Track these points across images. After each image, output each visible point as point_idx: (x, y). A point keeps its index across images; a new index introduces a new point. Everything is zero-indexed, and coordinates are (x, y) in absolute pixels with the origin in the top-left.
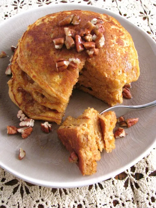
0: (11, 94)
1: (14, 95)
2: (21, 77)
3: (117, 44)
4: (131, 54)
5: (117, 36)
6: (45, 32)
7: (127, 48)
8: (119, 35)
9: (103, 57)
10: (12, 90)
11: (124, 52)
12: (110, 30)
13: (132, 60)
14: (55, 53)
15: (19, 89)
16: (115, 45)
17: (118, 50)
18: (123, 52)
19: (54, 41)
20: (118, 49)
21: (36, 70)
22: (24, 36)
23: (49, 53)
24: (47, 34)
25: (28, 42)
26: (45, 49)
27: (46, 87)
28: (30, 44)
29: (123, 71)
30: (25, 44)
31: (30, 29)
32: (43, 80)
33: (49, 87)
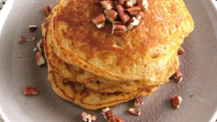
0: (57, 91)
1: (62, 91)
2: (67, 71)
4: (177, 4)
6: (78, 13)
9: (152, 19)
10: (57, 86)
13: (180, 10)
14: (99, 34)
15: (65, 81)
17: (164, 6)
18: (169, 6)
19: (95, 21)
20: (162, 5)
21: (85, 58)
22: (54, 25)
23: (93, 36)
24: (80, 14)
25: (63, 31)
26: (87, 32)
27: (103, 73)
28: (66, 31)
29: (177, 27)
30: (61, 33)
31: (58, 14)
32: (97, 67)
33: (107, 73)
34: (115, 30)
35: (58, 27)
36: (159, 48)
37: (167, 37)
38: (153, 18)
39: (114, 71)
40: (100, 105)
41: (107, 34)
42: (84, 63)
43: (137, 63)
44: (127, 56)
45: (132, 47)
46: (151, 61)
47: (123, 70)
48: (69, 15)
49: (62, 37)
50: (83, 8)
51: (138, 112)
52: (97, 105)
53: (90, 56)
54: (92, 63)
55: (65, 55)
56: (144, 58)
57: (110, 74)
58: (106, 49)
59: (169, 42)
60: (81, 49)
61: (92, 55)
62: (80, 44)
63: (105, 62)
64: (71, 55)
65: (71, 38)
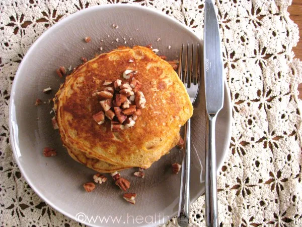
3: (158, 90)
4: (178, 92)
5: (156, 78)
7: (171, 88)
8: (157, 76)
10: (71, 152)
11: (169, 95)
12: (147, 75)
14: (100, 128)
16: (157, 93)
17: (162, 97)
21: (89, 146)
22: (61, 114)
23: (95, 129)
24: (83, 107)
25: (69, 121)
26: (89, 125)
27: (105, 159)
28: (71, 122)
29: (174, 117)
30: (67, 123)
31: (63, 104)
32: (100, 154)
33: (108, 160)
34: (113, 129)
35: (64, 117)
36: (155, 141)
37: (163, 130)
38: (150, 113)
39: (115, 158)
40: (109, 170)
41: (107, 129)
42: (89, 150)
43: (134, 153)
44: (125, 148)
45: (129, 141)
46: (147, 152)
47: (123, 159)
48: (74, 107)
49: (68, 127)
50: (85, 101)
51: (142, 176)
52: (106, 170)
53: (93, 145)
54: (95, 151)
55: (72, 143)
56: (141, 150)
57: (111, 161)
58: (106, 141)
59: (164, 134)
60: (86, 139)
61: (95, 144)
62: (84, 135)
63: (106, 151)
64: (77, 143)
65: (76, 128)
